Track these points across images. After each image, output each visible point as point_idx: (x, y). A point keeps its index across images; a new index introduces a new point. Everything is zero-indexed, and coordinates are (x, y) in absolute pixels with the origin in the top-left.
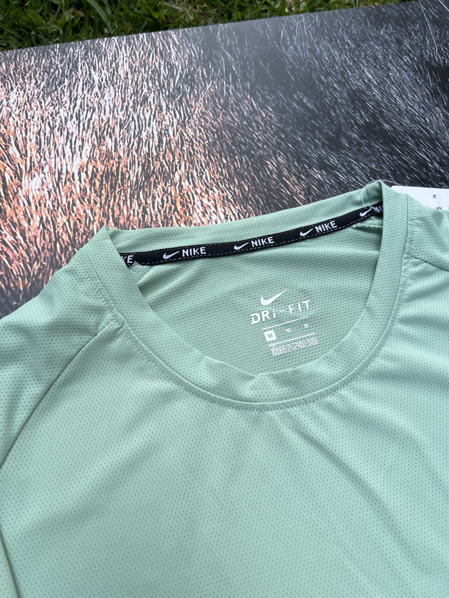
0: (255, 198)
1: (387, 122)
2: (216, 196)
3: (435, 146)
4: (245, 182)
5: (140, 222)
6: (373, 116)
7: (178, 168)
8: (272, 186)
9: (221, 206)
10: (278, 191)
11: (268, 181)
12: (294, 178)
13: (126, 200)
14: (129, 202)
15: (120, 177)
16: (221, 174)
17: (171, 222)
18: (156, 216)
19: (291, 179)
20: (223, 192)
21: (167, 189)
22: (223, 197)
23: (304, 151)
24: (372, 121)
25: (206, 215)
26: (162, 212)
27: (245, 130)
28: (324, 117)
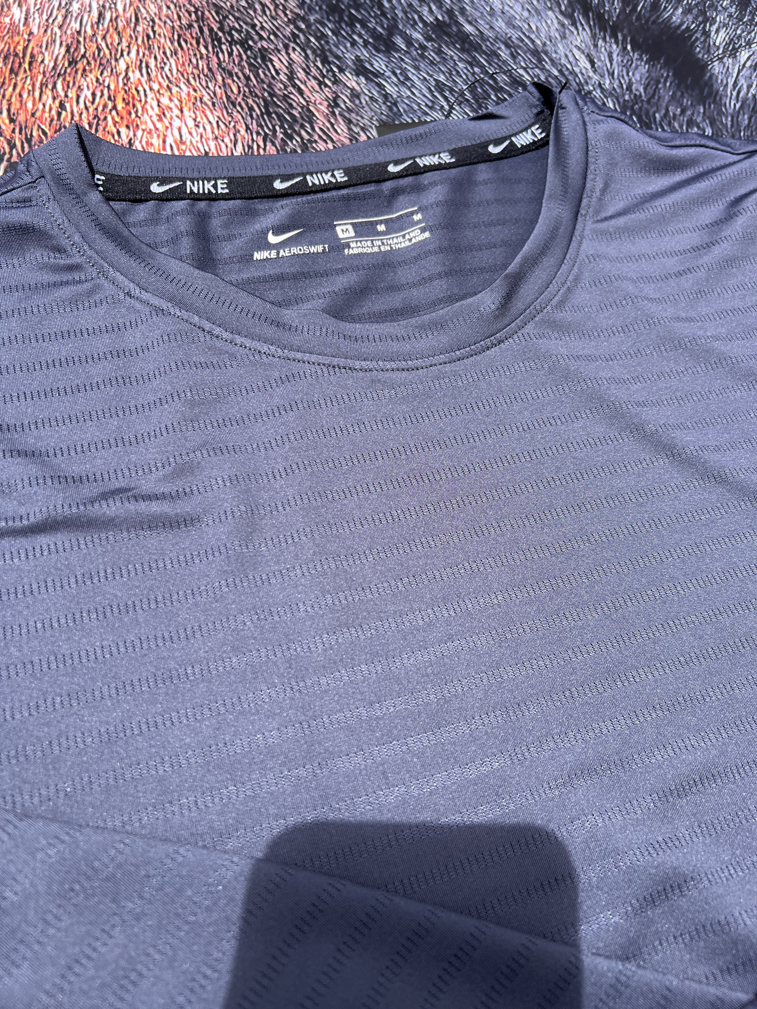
0: (247, 104)
1: (470, 23)
2: (184, 95)
3: (540, 60)
4: (234, 81)
5: (52, 120)
6: (450, 13)
7: (125, 53)
8: (276, 90)
9: (190, 110)
10: (285, 97)
11: (270, 83)
12: (314, 83)
13: (34, 90)
14: (37, 94)
15: (27, 59)
16: (197, 67)
17: (104, 124)
18: (81, 115)
19: (309, 83)
20: (195, 91)
21: (104, 81)
22: (196, 98)
23: (334, 49)
24: (446, 18)
25: (164, 119)
26: (91, 110)
27: (243, 13)
28: (372, 8)
